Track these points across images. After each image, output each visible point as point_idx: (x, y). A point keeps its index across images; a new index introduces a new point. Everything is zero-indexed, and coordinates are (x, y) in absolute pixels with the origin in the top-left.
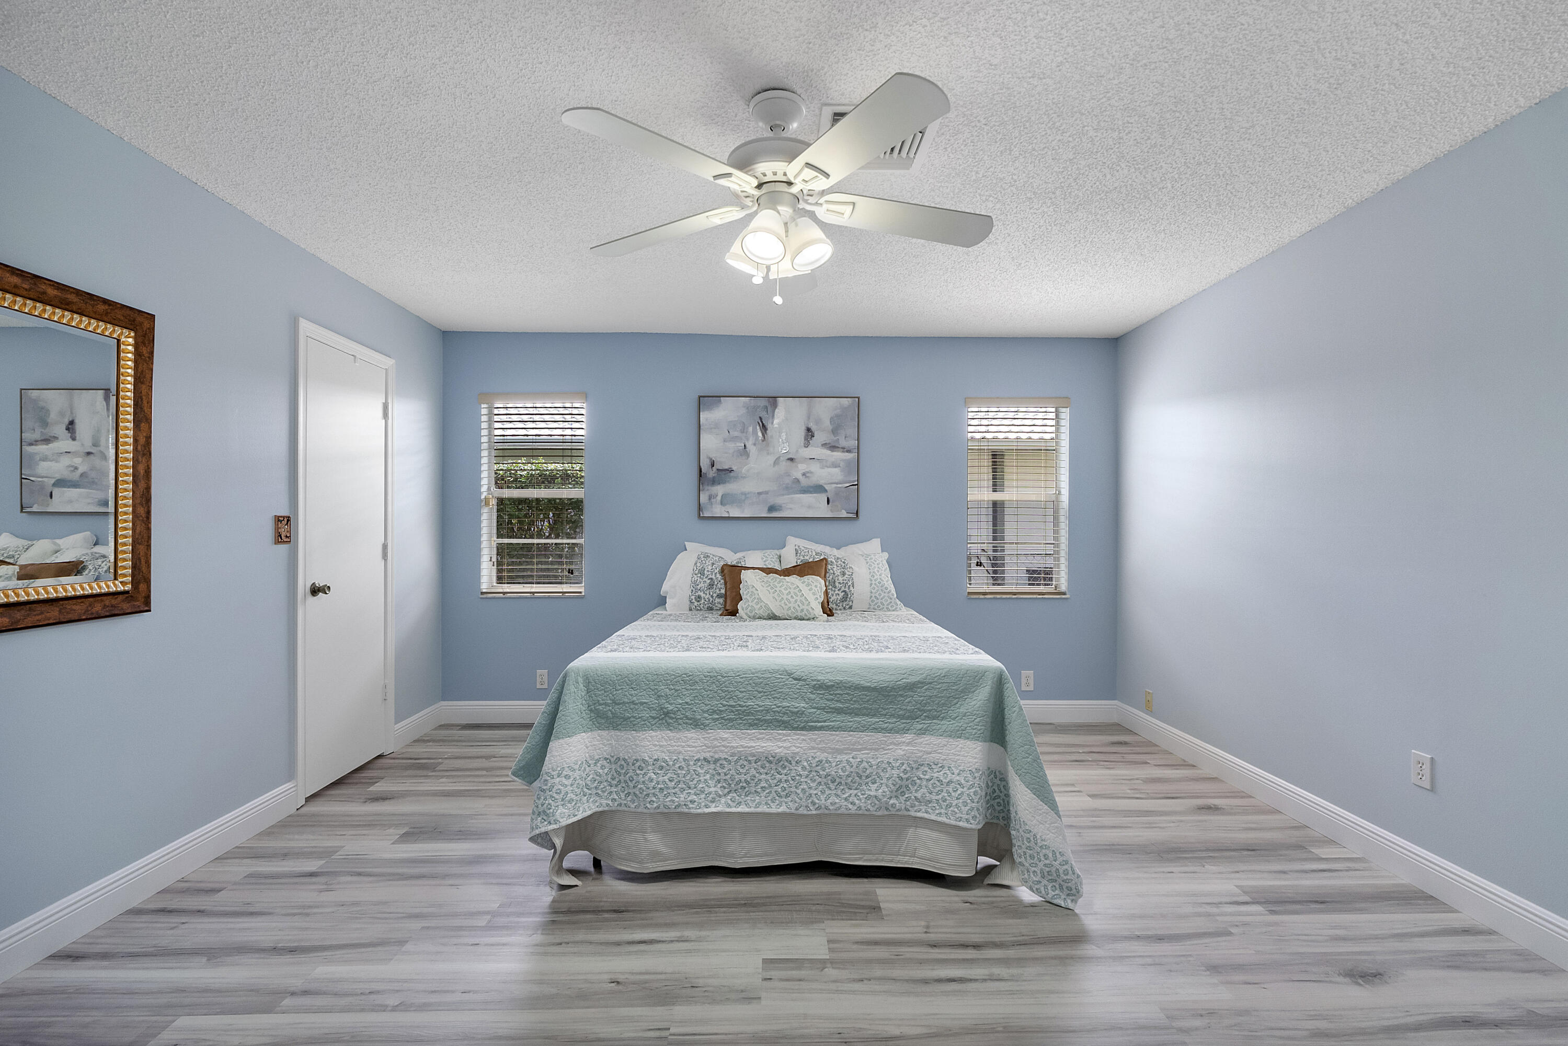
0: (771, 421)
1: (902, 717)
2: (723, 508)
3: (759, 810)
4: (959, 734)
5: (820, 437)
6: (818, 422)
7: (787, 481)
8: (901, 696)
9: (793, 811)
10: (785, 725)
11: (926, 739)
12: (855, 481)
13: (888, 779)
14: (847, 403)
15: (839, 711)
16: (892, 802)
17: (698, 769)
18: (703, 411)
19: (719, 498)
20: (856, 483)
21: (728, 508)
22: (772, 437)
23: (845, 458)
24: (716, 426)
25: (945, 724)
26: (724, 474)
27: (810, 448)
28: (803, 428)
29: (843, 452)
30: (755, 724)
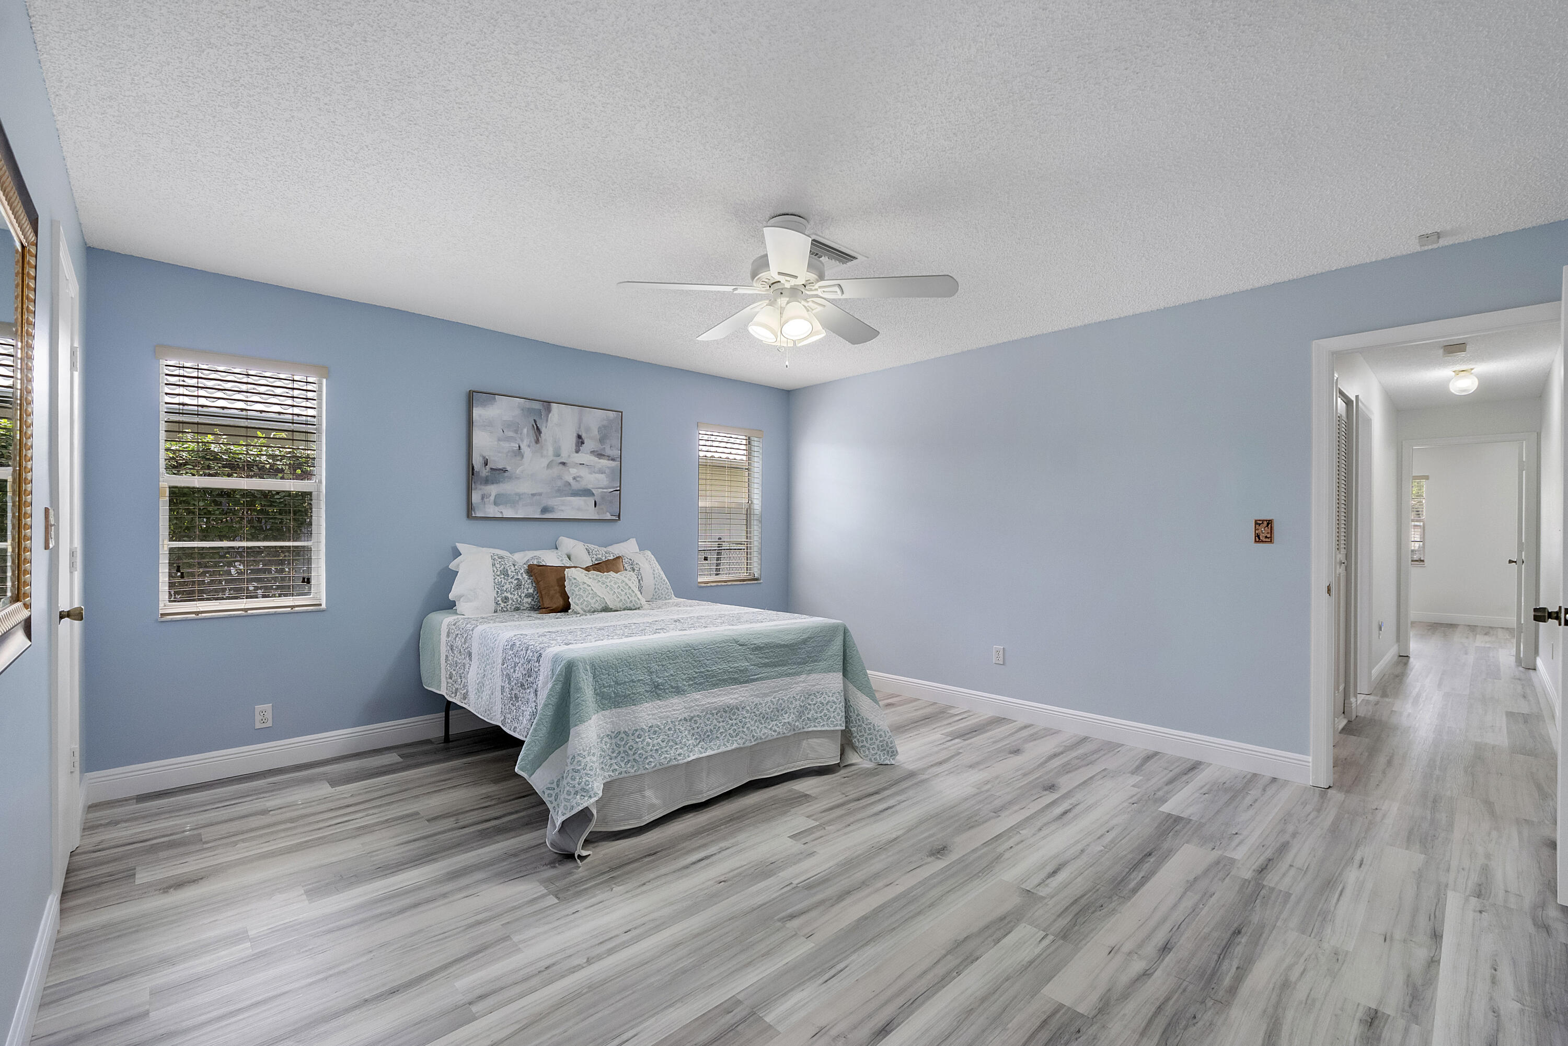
0: (545, 425)
1: (799, 664)
2: (497, 509)
4: (829, 670)
5: (589, 445)
6: (588, 430)
7: (559, 483)
8: (800, 648)
10: (735, 681)
11: (814, 676)
12: (617, 487)
13: (794, 708)
14: (612, 416)
15: (766, 665)
16: (797, 724)
18: (476, 407)
19: (492, 498)
20: (619, 489)
21: (501, 508)
22: (546, 440)
23: (609, 465)
24: (489, 424)
26: (498, 474)
27: (580, 454)
28: (575, 435)
29: (609, 460)
30: (717, 684)
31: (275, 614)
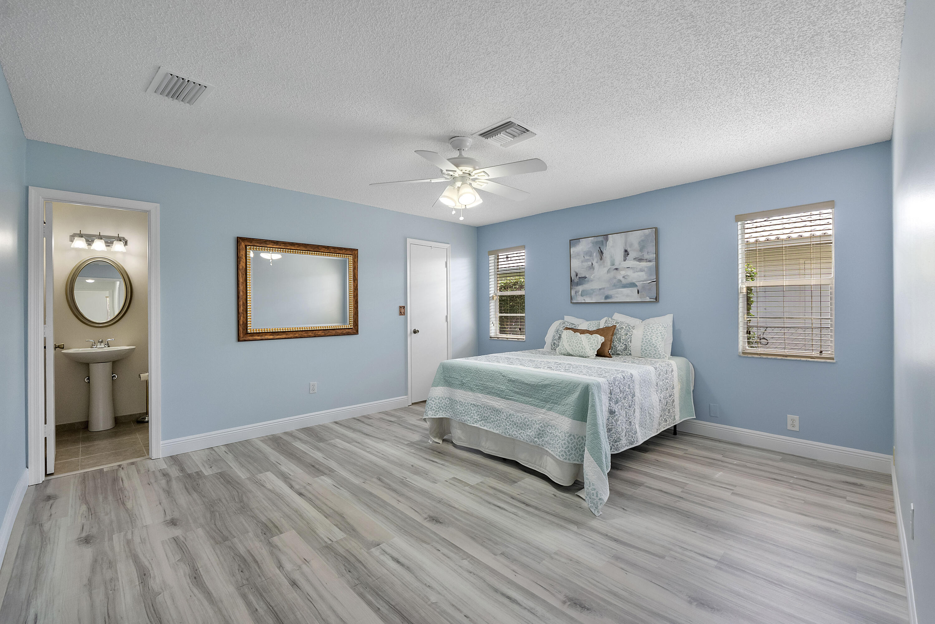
0: (605, 248)
1: (542, 400)
2: (582, 298)
3: (490, 430)
4: (563, 413)
5: (632, 255)
6: (631, 245)
7: (615, 281)
8: (540, 390)
9: (501, 434)
10: (498, 395)
11: (551, 413)
12: (654, 279)
13: (535, 428)
14: (648, 232)
15: (517, 393)
16: (535, 440)
17: (472, 408)
18: (572, 247)
19: (580, 293)
20: (655, 280)
21: (584, 298)
22: (606, 257)
23: (648, 265)
24: (578, 254)
25: (559, 407)
26: (583, 280)
27: (627, 261)
28: (623, 250)
29: (646, 262)
30: (489, 393)
31: (512, 341)
